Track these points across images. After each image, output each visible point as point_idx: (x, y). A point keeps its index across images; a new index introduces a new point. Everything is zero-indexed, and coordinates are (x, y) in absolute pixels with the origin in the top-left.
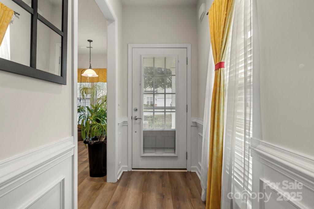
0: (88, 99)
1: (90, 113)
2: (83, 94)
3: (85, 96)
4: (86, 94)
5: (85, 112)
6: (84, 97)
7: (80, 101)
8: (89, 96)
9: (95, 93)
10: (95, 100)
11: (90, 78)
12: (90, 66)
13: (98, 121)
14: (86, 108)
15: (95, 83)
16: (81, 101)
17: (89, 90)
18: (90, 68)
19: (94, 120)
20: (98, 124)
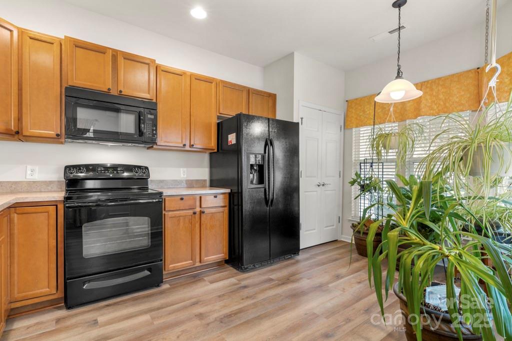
0: (392, 161)
1: (394, 196)
2: (378, 148)
3: (383, 154)
4: (385, 148)
5: (382, 191)
6: (381, 156)
7: (371, 166)
8: (392, 154)
9: (411, 146)
10: (407, 163)
11: (396, 105)
12: (398, 73)
13: (424, 230)
14: (384, 183)
15: (408, 122)
16: (373, 167)
17: (393, 138)
18: (399, 75)
19: (412, 226)
20: (429, 244)
